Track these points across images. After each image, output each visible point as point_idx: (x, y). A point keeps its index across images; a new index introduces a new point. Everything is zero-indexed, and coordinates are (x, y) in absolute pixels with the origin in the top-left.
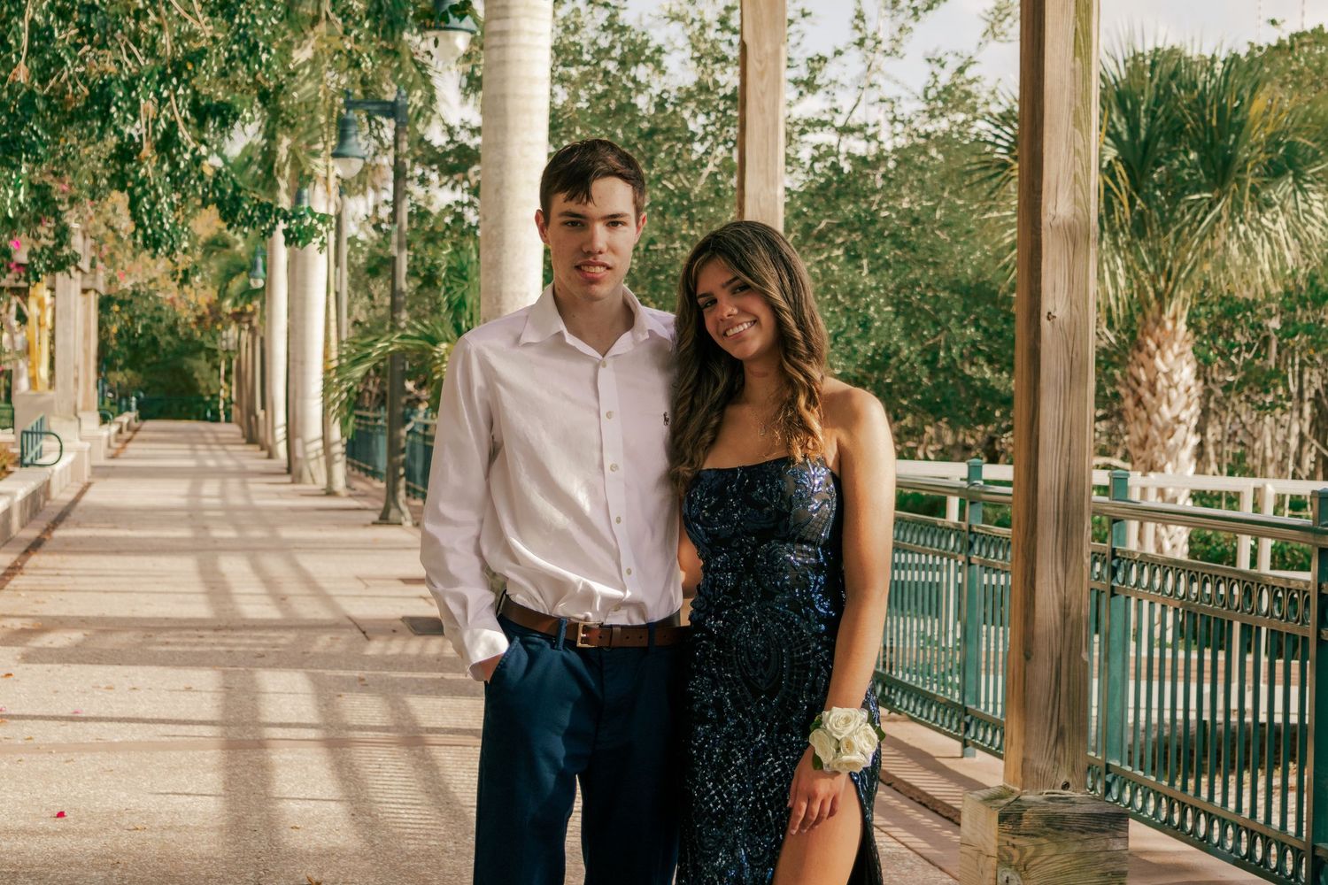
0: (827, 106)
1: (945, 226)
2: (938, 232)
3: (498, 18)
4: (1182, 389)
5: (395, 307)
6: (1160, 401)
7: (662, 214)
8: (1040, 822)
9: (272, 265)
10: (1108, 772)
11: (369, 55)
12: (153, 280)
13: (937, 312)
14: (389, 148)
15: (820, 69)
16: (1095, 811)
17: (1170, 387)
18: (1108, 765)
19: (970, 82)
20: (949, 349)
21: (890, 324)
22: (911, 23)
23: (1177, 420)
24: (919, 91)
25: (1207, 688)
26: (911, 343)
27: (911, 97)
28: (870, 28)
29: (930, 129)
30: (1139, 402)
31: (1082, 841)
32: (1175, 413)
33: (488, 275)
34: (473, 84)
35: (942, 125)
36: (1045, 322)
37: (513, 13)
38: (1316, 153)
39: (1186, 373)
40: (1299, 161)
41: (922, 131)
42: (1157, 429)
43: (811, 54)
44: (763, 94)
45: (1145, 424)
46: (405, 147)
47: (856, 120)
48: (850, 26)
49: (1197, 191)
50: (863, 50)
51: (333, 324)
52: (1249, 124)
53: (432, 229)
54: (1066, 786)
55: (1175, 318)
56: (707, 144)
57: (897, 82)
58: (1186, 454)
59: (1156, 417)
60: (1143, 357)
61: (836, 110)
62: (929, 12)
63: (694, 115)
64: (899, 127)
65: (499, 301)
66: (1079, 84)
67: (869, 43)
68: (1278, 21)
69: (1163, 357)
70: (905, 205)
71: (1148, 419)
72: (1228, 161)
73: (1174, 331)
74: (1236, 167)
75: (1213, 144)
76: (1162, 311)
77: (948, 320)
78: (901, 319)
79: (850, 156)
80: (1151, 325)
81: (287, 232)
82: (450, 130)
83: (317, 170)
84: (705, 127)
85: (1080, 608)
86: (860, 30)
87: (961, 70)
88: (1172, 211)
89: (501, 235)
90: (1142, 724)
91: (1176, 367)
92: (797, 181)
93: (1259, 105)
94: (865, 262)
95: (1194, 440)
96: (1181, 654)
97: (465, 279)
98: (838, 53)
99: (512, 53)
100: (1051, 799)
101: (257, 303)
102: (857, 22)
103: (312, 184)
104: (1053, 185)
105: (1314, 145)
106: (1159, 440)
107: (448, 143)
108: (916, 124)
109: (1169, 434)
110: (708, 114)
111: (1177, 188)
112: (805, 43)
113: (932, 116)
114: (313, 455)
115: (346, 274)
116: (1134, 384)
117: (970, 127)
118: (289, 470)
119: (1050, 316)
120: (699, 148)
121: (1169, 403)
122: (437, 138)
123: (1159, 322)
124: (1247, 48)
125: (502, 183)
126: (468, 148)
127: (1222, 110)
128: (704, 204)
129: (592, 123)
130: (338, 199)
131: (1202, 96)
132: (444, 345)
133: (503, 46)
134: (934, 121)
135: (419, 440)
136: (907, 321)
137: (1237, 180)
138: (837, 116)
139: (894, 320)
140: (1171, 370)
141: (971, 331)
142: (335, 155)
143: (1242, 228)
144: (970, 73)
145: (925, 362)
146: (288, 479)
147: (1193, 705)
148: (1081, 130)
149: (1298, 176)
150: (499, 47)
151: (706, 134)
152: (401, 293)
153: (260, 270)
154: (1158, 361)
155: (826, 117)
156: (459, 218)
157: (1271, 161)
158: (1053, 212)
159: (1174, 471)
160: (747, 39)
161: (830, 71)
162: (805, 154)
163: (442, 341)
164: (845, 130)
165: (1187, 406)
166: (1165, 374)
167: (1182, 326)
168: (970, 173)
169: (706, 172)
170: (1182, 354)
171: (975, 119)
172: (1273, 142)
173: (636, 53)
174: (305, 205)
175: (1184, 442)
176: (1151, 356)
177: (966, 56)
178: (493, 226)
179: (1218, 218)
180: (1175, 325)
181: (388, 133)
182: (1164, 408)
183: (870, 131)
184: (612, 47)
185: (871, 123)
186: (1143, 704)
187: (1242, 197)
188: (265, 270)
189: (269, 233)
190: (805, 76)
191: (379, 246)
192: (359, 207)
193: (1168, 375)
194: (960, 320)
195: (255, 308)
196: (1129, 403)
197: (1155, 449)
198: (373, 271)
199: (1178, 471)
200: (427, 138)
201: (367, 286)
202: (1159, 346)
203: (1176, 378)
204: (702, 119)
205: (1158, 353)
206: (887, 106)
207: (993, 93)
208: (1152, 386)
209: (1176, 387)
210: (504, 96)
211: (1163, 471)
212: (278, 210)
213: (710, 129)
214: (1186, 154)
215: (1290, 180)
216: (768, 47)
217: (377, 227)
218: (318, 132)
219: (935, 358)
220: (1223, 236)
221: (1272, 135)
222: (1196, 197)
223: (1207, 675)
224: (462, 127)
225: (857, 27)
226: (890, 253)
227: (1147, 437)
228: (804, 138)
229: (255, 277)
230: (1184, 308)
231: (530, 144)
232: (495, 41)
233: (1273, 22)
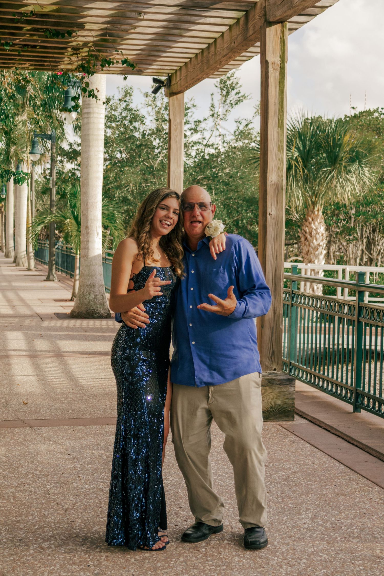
0: (201, 137)
1: (241, 178)
2: (238, 181)
3: (87, 108)
4: (320, 235)
5: (51, 206)
6: (313, 238)
7: (144, 174)
8: (266, 382)
9: (8, 190)
10: (290, 365)
11: (42, 120)
13: (238, 208)
14: (49, 150)
15: (199, 125)
16: (284, 378)
17: (316, 234)
18: (290, 363)
19: (250, 129)
20: (242, 221)
21: (222, 212)
22: (230, 109)
23: (319, 245)
24: (233, 132)
25: (327, 336)
26: (229, 218)
27: (230, 134)
28: (216, 110)
29: (236, 145)
30: (306, 239)
31: (280, 388)
32: (318, 243)
33: (83, 196)
34: (77, 128)
35: (241, 144)
36: (268, 216)
37: (92, 106)
38: (366, 155)
39: (322, 229)
40: (360, 157)
41: (233, 146)
42: (312, 248)
43: (196, 119)
44: (176, 136)
45: (308, 247)
46: (54, 150)
47: (210, 143)
48: (209, 109)
49: (326, 167)
50: (213, 118)
51: (30, 211)
52: (343, 145)
53: (64, 178)
54: (275, 370)
55: (318, 211)
56: (159, 150)
57: (225, 129)
58: (322, 257)
59: (312, 244)
60: (307, 224)
61: (204, 138)
62: (237, 105)
63: (155, 139)
64: (225, 144)
65: (87, 205)
66: (280, 137)
67: (216, 115)
68: (355, 107)
69: (314, 224)
70: (227, 171)
71: (309, 245)
72: (336, 157)
73: (318, 215)
74: (339, 159)
75: (331, 151)
76: (314, 208)
77: (242, 210)
78: (226, 210)
79: (209, 154)
80: (310, 213)
81: (15, 180)
82: (71, 144)
83: (24, 158)
84: (159, 144)
85: (280, 311)
86: (213, 111)
87: (247, 125)
88: (317, 174)
89: (88, 182)
90: (306, 349)
91: (319, 227)
92: (190, 162)
93: (347, 138)
94: (214, 191)
95: (324, 252)
96: (319, 325)
97: (76, 197)
98: (205, 120)
99: (91, 120)
100: (270, 374)
101: (3, 203)
102: (211, 108)
103: (22, 162)
104: (271, 171)
105: (365, 152)
106: (313, 252)
107: (70, 149)
108: (231, 144)
109: (316, 250)
110: (160, 139)
111: (319, 166)
112: (194, 116)
113: (237, 141)
114: (23, 256)
115: (34, 193)
116: (304, 233)
117: (250, 145)
118: (15, 262)
119: (270, 214)
120: (156, 151)
121: (316, 239)
122: (66, 146)
123: (313, 212)
124: (344, 117)
125: (88, 164)
126: (77, 151)
127: (334, 139)
128: (158, 170)
129: (120, 142)
130: (31, 168)
131: (328, 135)
132: (69, 220)
133: (88, 118)
134: (237, 143)
135: (60, 251)
136: (228, 211)
137: (339, 164)
138: (204, 140)
139: (223, 211)
140: (317, 228)
141: (250, 214)
142: (30, 153)
143: (341, 180)
144: (250, 126)
145: (234, 225)
146: (14, 265)
147: (322, 342)
148: (280, 153)
149: (360, 162)
150: (87, 118)
151: (159, 146)
152: (54, 201)
153: (4, 192)
154: (313, 225)
155: (200, 141)
156: (74, 174)
157: (351, 157)
158: (271, 179)
159: (318, 262)
160: (171, 118)
161: (203, 125)
162: (193, 154)
163: (68, 218)
164: (207, 146)
165: (322, 240)
166: (315, 229)
167: (321, 213)
168: (250, 160)
169: (159, 159)
170: (320, 223)
171: (251, 142)
172: (352, 150)
173: (136, 118)
174: (20, 170)
175: (321, 253)
176: (310, 223)
177: (249, 120)
178: (85, 180)
179: (333, 177)
180: (318, 213)
181: (49, 144)
182: (315, 241)
183: (215, 146)
184: (127, 116)
185: (216, 143)
186: (306, 342)
187: (341, 169)
188: (6, 192)
189: (8, 180)
190: (193, 127)
191: (46, 184)
192: (39, 170)
193: (316, 230)
194: (246, 210)
195: (2, 205)
196: (303, 239)
197: (311, 255)
198: (44, 193)
199: (319, 263)
200: (62, 147)
201: (41, 197)
202: (313, 220)
203: (319, 231)
204: (158, 141)
205: (312, 222)
206: (222, 137)
208: (311, 234)
209: (318, 234)
210: (89, 135)
211: (314, 263)
212: (11, 172)
213: (160, 144)
214: (322, 155)
215: (357, 163)
216: (178, 121)
217: (45, 177)
218: (24, 145)
219: (238, 224)
220: (334, 182)
221: (351, 148)
222: (326, 169)
223: (327, 332)
224: (74, 143)
225: (211, 110)
226: (221, 187)
227: (308, 251)
228: (193, 148)
229: (3, 194)
230: (321, 207)
231: (98, 151)
232: (86, 116)
233: (353, 108)
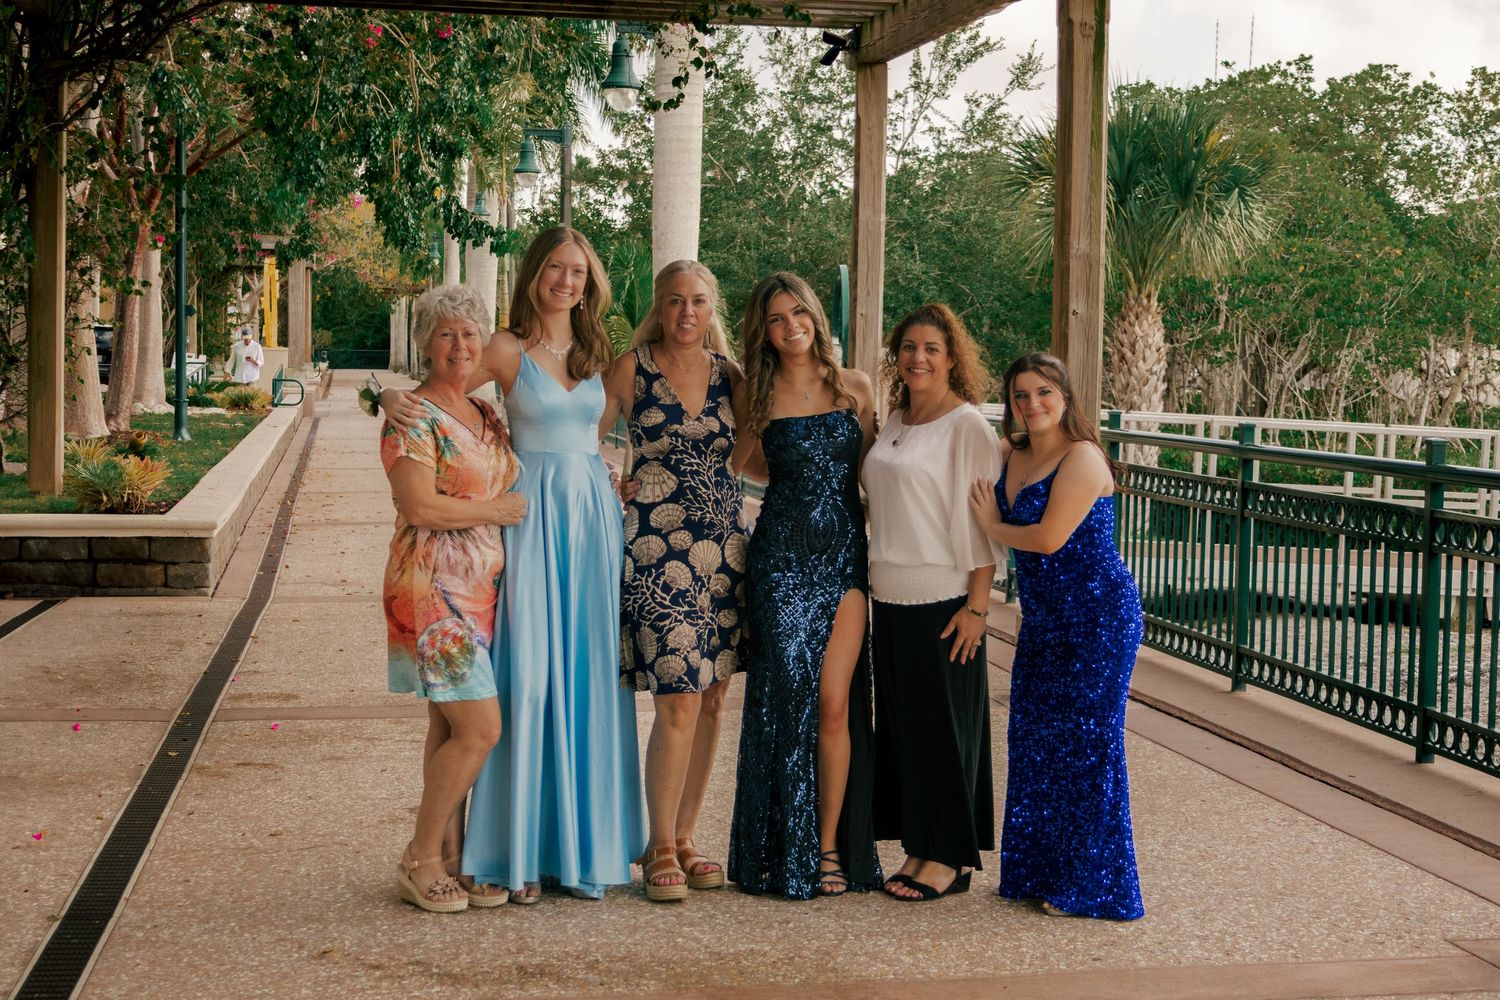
0: (889, 133)
2: (972, 231)
4: (1154, 349)
6: (1138, 357)
9: (447, 248)
12: (349, 260)
13: (971, 290)
17: (1145, 347)
19: (999, 118)
22: (954, 71)
23: (1150, 372)
24: (959, 123)
27: (953, 127)
28: (925, 75)
29: (966, 152)
30: (1123, 358)
32: (1149, 367)
35: (976, 149)
38: (1254, 175)
39: (1157, 337)
40: (1243, 180)
41: (960, 153)
42: (1135, 378)
45: (1126, 375)
47: (909, 147)
48: (909, 72)
49: (1169, 202)
50: (919, 92)
52: (1205, 153)
55: (1149, 297)
57: (943, 116)
58: (1156, 398)
59: (1134, 370)
60: (1126, 325)
61: (896, 137)
62: (969, 64)
64: (944, 150)
67: (923, 87)
68: (1231, 63)
69: (1140, 326)
70: (947, 210)
71: (1129, 370)
72: (1189, 181)
73: (1149, 306)
74: (1197, 185)
75: (1178, 168)
76: (1140, 291)
78: (945, 296)
80: (1131, 301)
84: (796, 149)
86: (916, 77)
91: (1150, 333)
93: (1212, 140)
94: (918, 253)
95: (1163, 387)
98: (899, 95)
102: (915, 70)
105: (1253, 169)
106: (1137, 387)
108: (956, 148)
109: (1143, 382)
111: (1154, 201)
113: (968, 142)
116: (1119, 346)
117: (997, 152)
121: (1144, 360)
123: (1137, 300)
124: (1204, 84)
127: (1186, 142)
131: (1172, 130)
134: (970, 146)
137: (1197, 195)
138: (896, 141)
140: (1146, 335)
143: (1199, 230)
144: (999, 111)
149: (1242, 192)
151: (796, 155)
153: (437, 251)
154: (1137, 329)
157: (1222, 181)
159: (1148, 409)
164: (903, 152)
165: (1159, 361)
166: (1142, 338)
167: (1154, 302)
170: (1154, 323)
171: (1001, 146)
172: (1224, 166)
175: (1155, 389)
176: (1131, 325)
177: (997, 98)
179: (1183, 223)
180: (1149, 302)
182: (1141, 363)
183: (920, 155)
185: (922, 148)
187: (1201, 207)
188: (440, 252)
193: (1144, 339)
197: (1134, 393)
199: (1151, 410)
202: (1137, 317)
203: (1150, 341)
205: (1137, 323)
206: (935, 134)
207: (1016, 126)
208: (1132, 347)
209: (1150, 347)
211: (1140, 410)
213: (799, 150)
214: (1161, 174)
215: (1237, 194)
220: (1187, 237)
221: (1222, 162)
222: (1168, 206)
225: (914, 74)
226: (934, 244)
227: (1127, 385)
230: (1156, 289)
233: (1226, 64)
